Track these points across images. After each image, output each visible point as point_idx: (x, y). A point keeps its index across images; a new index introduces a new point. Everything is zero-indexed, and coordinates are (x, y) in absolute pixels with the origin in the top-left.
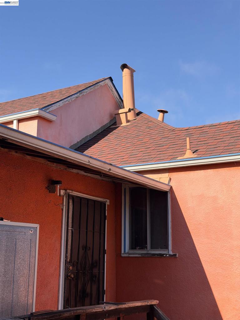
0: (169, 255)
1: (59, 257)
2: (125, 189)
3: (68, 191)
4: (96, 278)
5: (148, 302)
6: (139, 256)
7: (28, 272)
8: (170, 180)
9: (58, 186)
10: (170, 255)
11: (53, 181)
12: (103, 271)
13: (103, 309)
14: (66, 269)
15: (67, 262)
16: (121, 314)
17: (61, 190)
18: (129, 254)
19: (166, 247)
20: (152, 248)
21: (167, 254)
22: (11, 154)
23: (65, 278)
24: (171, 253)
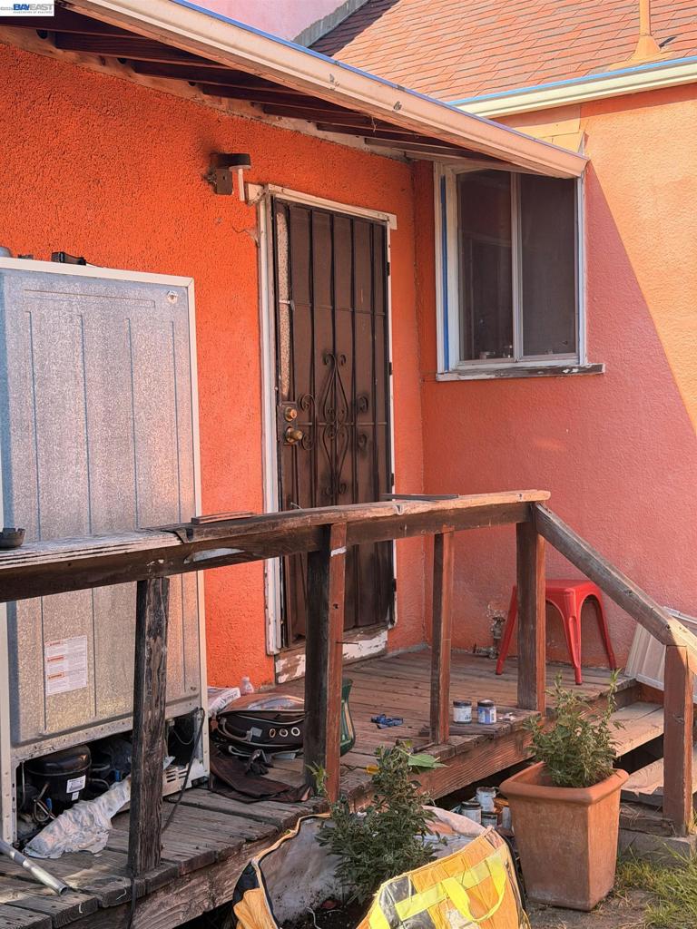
0: (579, 368)
1: (258, 383)
2: (443, 180)
3: (270, 187)
4: (366, 442)
5: (521, 495)
6: (488, 377)
7: (174, 413)
8: (586, 140)
9: (241, 172)
10: (584, 370)
11: (225, 155)
12: (385, 423)
13: (395, 510)
14: (281, 417)
15: (280, 398)
16: (445, 526)
17: (250, 186)
18: (460, 374)
19: (571, 347)
20: (529, 351)
21: (575, 368)
22: (89, 70)
23: (278, 442)
24: (585, 362)
